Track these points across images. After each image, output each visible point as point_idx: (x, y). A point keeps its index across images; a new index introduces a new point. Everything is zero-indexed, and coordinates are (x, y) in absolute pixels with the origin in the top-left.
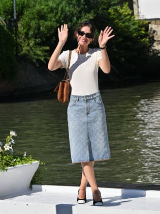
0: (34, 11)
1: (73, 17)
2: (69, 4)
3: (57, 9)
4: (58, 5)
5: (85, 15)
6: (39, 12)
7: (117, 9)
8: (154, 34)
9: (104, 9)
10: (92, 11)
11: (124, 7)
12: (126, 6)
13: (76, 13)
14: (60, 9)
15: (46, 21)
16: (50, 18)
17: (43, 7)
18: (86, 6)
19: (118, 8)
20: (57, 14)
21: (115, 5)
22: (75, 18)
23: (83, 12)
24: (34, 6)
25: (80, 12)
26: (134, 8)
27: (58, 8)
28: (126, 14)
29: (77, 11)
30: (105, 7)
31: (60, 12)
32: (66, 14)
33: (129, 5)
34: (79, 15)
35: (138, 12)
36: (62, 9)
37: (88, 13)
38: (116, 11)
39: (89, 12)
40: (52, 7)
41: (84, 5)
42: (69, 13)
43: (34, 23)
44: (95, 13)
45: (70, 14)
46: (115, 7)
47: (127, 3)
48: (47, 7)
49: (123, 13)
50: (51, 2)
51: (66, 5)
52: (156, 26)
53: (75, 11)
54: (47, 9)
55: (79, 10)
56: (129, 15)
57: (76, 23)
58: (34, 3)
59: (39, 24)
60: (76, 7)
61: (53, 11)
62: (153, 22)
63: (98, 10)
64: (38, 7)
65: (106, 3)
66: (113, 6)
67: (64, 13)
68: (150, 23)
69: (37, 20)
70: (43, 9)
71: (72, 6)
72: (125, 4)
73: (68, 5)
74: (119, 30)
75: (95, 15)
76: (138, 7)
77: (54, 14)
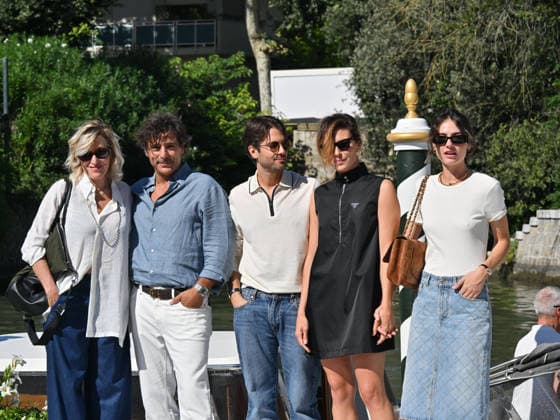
0: (47, 97)
1: (131, 112)
2: (122, 84)
3: (95, 94)
4: (98, 86)
5: (157, 108)
6: (58, 100)
7: (224, 97)
8: (305, 154)
9: (197, 96)
10: (172, 100)
11: (239, 94)
12: (244, 90)
13: (137, 104)
14: (101, 94)
15: (71, 118)
16: (81, 113)
17: (66, 89)
18: (158, 90)
19: (228, 94)
20: (95, 105)
21: (220, 87)
22: (135, 114)
23: (152, 102)
24: (47, 87)
25: (146, 102)
26: (261, 97)
27: (98, 93)
28: (245, 107)
29: (140, 99)
30: (200, 93)
31: (102, 102)
32: (115, 105)
33: (250, 89)
34: (143, 109)
35: (271, 106)
36: (107, 94)
37: (164, 105)
38: (224, 100)
39: (164, 103)
40: (85, 90)
41: (154, 87)
42: (121, 104)
43: (46, 124)
44: (178, 105)
45: (124, 105)
46: (220, 93)
47: (246, 86)
48: (74, 91)
49: (237, 105)
50: (84, 80)
51: (115, 86)
52: (308, 134)
53: (135, 100)
54: (75, 95)
55: (144, 97)
56: (249, 110)
57: (138, 124)
58: (47, 81)
59: (56, 125)
60: (137, 90)
61: (88, 99)
62: (302, 126)
63: (184, 98)
64: (55, 90)
65: (200, 84)
66: (217, 90)
67: (111, 103)
68: (295, 128)
69: (52, 117)
70: (66, 94)
71: (128, 88)
72: (243, 87)
73: (119, 86)
74: (230, 143)
75: (179, 109)
76: (270, 94)
77: (90, 106)
